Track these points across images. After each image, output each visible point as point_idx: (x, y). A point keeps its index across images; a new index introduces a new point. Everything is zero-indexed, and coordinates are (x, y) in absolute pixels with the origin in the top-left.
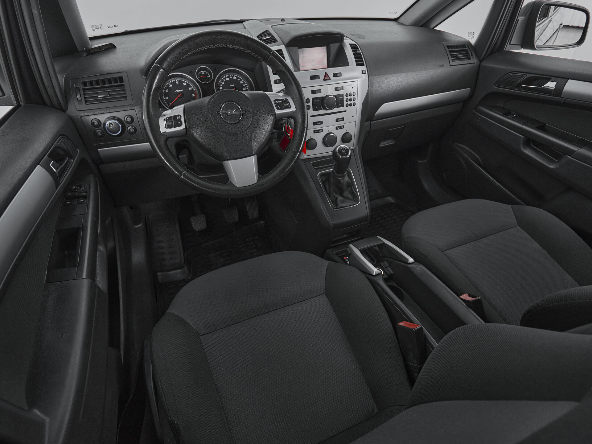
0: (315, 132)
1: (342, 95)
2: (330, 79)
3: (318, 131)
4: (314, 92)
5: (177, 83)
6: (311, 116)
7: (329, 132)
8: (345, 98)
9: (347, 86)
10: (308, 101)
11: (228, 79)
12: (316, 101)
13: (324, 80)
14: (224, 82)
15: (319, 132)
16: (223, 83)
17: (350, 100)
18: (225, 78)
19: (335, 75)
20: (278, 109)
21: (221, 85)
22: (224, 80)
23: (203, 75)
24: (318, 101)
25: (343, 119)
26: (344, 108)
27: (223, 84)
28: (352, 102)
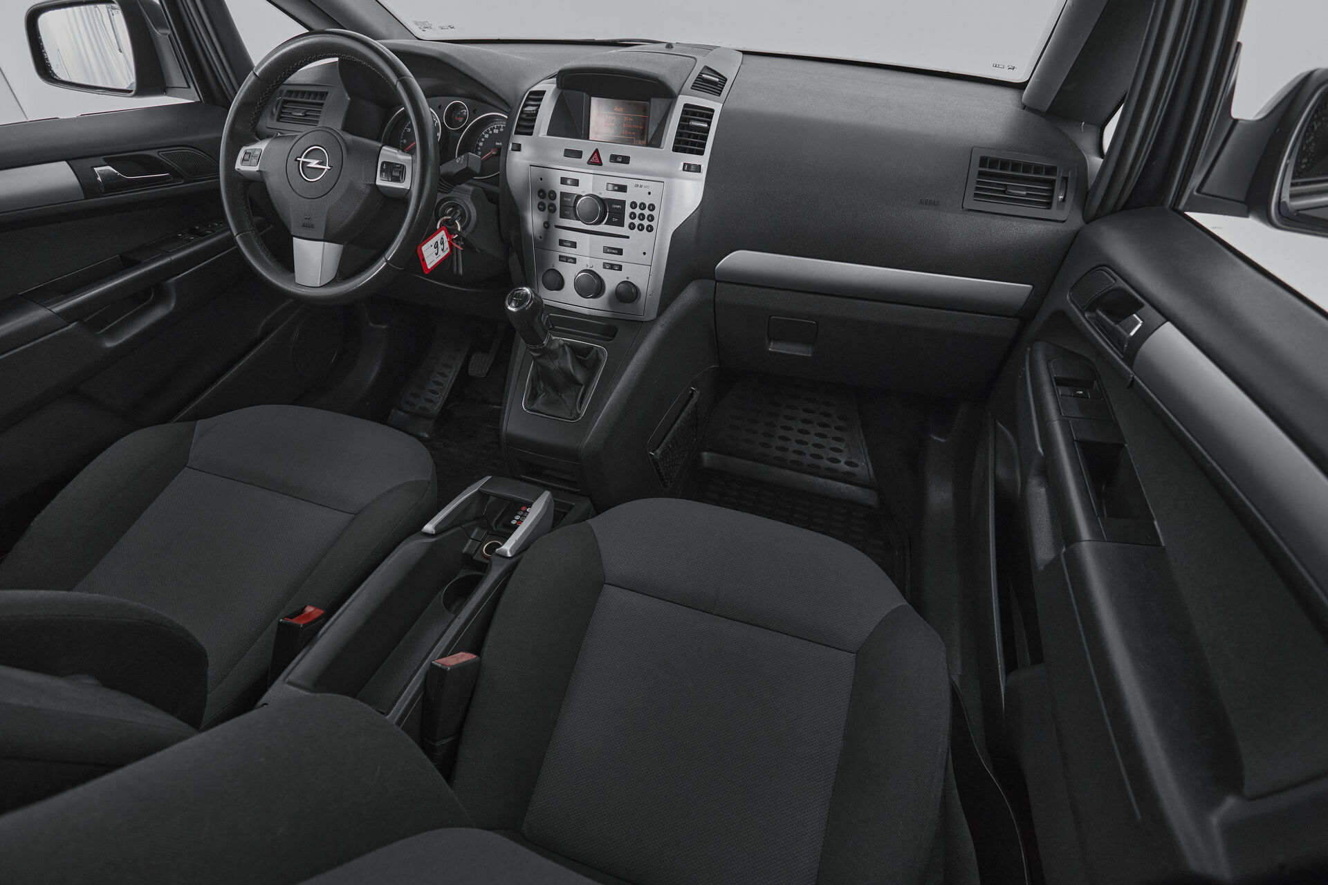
0: (562, 259)
1: (623, 203)
2: (600, 164)
3: (566, 260)
4: (564, 181)
6: (556, 227)
7: (588, 268)
8: (628, 210)
9: (637, 186)
10: (553, 196)
11: (496, 131)
12: (566, 200)
13: (590, 163)
14: (490, 135)
16: (487, 136)
17: (642, 217)
18: (492, 130)
19: (614, 158)
20: (382, 178)
21: (483, 140)
24: (570, 200)
25: (620, 252)
26: (624, 230)
28: (646, 223)
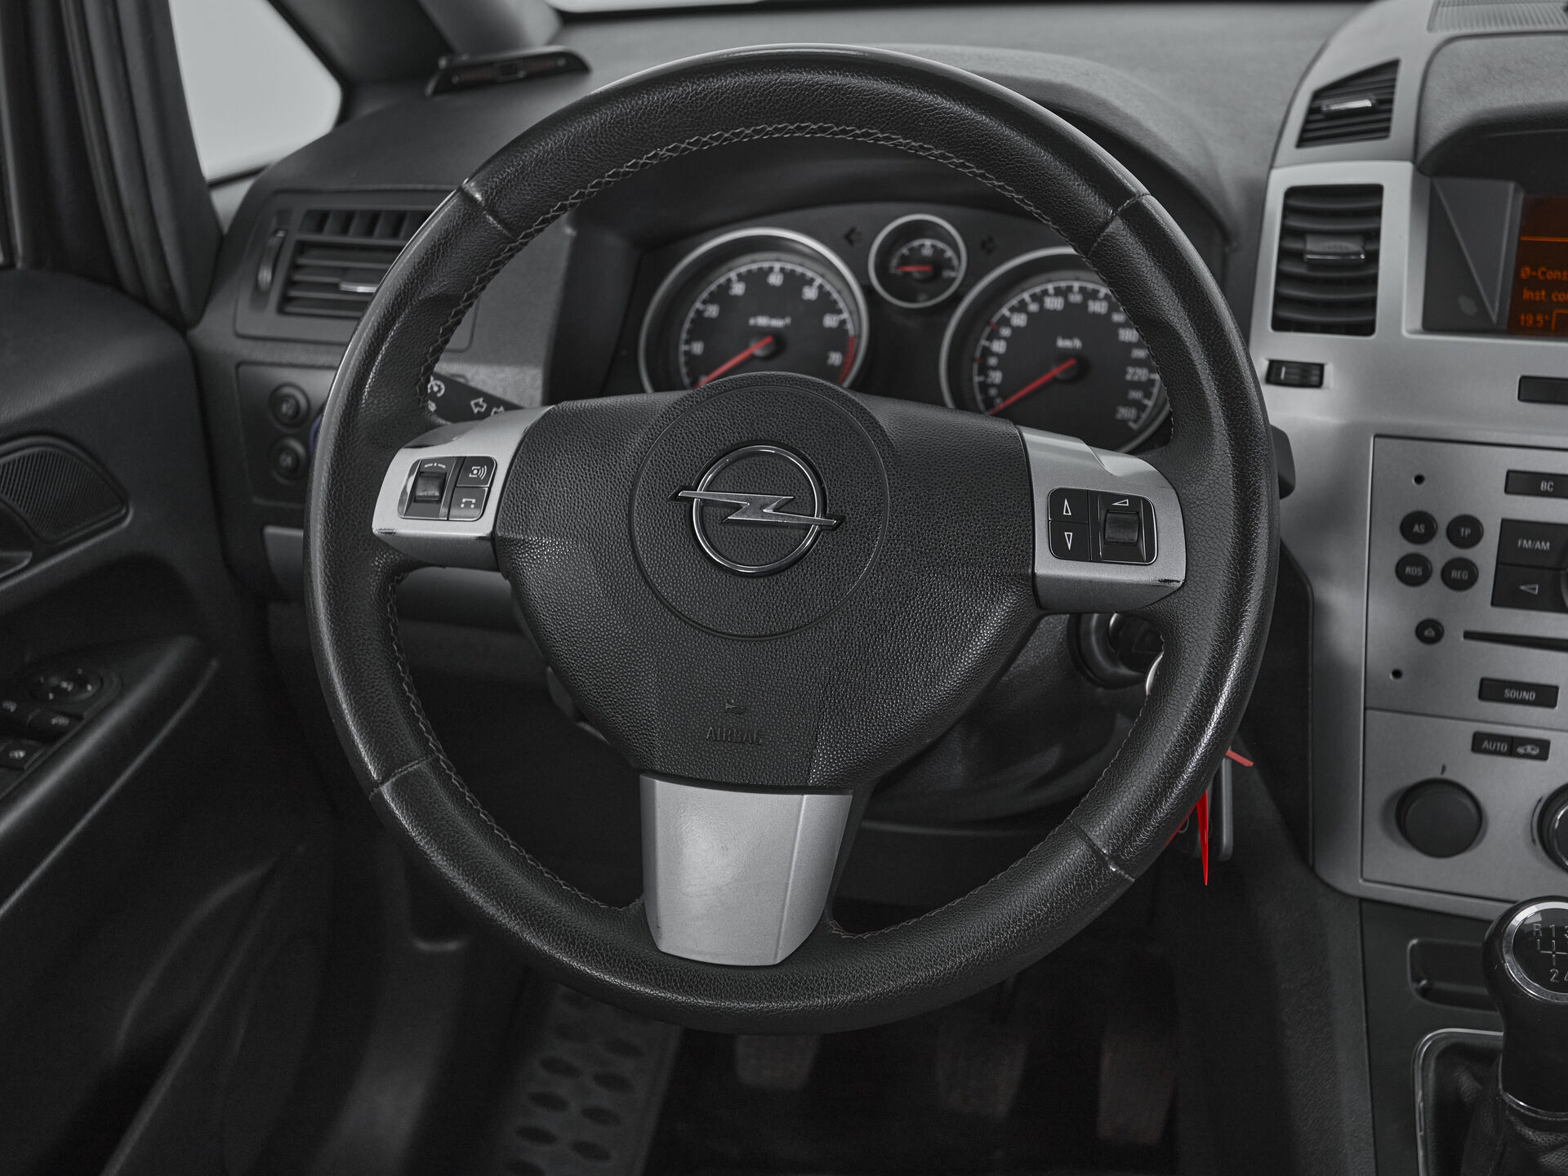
0: (1486, 744)
3: (1504, 747)
4: (1522, 483)
5: (775, 280)
6: (1469, 635)
10: (1466, 532)
11: (1054, 303)
12: (1527, 544)
14: (1030, 315)
15: (1512, 753)
16: (1019, 320)
18: (1038, 298)
20: (1059, 551)
21: (1006, 332)
22: (1033, 307)
23: (924, 261)
24: (1546, 546)
27: (1015, 330)
